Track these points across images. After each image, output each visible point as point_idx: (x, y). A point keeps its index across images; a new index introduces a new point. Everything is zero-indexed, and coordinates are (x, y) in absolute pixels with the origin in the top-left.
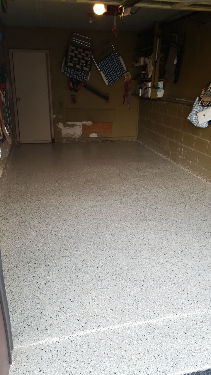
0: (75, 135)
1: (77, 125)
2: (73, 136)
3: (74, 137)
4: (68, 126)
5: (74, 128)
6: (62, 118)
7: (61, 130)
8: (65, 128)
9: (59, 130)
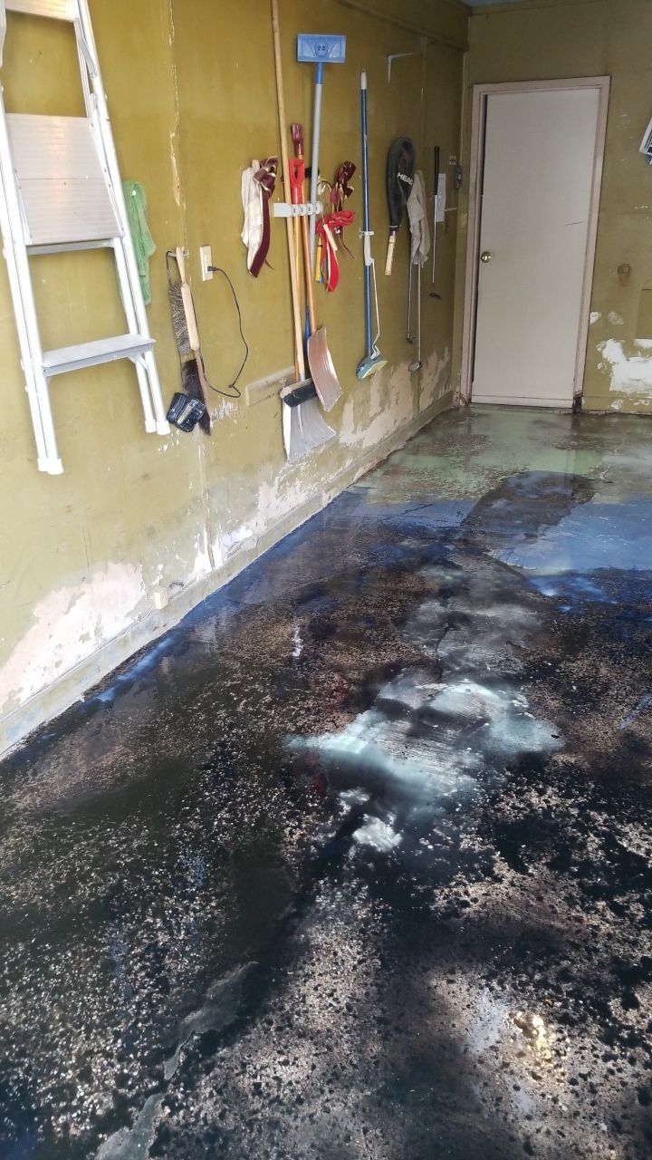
4: (640, 353)
6: (620, 322)
7: (610, 366)
8: (628, 360)
9: (603, 367)
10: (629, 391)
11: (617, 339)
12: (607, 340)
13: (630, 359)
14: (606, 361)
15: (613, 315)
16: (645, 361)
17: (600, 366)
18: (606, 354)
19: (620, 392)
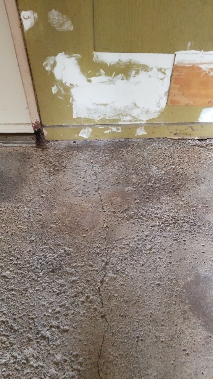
0: (135, 113)
1: (145, 68)
2: (126, 115)
3: (128, 118)
4: (102, 71)
5: (131, 79)
6: (68, 26)
7: (67, 89)
8: (90, 81)
9: (59, 92)
10: (96, 117)
11: (69, 52)
12: (55, 55)
13: (92, 79)
14: (61, 83)
15: (54, 15)
16: (111, 81)
17: (54, 90)
18: (58, 73)
19: (86, 120)
